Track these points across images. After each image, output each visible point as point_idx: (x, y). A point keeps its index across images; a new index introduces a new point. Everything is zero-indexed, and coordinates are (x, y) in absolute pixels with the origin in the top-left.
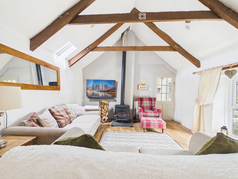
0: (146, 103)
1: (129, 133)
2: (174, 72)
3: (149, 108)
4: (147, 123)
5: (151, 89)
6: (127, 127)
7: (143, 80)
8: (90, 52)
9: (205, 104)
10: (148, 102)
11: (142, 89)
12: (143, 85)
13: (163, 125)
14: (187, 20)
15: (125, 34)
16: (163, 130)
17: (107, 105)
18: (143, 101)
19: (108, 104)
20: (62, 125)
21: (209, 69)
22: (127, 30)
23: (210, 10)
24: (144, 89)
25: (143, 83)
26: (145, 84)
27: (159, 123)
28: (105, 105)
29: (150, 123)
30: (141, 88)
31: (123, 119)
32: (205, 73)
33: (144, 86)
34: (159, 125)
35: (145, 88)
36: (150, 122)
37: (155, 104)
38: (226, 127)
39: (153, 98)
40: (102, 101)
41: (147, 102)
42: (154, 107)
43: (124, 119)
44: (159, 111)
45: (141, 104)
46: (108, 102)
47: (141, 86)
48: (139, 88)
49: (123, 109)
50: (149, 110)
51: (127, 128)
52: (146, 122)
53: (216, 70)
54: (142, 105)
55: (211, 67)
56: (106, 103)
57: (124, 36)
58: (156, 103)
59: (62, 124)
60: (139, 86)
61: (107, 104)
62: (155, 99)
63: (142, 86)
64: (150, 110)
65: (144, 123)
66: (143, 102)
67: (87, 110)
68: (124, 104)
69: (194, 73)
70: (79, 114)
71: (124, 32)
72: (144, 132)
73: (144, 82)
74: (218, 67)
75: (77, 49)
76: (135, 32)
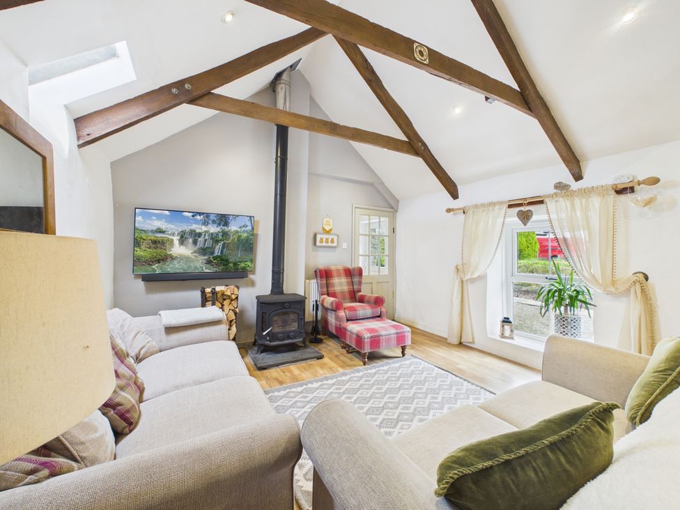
0: (340, 284)
1: (332, 379)
2: (393, 204)
3: (347, 296)
4: (372, 337)
5: (346, 244)
6: (310, 362)
7: (328, 220)
8: (185, 105)
9: (475, 276)
10: (344, 280)
11: (324, 244)
12: (328, 232)
13: (405, 336)
14: (489, 95)
15: (285, 77)
16: (403, 348)
17: (232, 300)
18: (332, 277)
19: (237, 298)
20: (128, 415)
21: (483, 205)
22: (291, 66)
23: (519, 90)
24: (330, 244)
25: (327, 228)
26: (332, 232)
27: (397, 333)
28: (225, 300)
29: (379, 336)
30: (321, 241)
31: (289, 338)
32: (473, 212)
33: (330, 237)
34: (397, 337)
35: (332, 241)
36: (378, 334)
37: (360, 283)
38: (508, 319)
39: (354, 269)
40: (218, 289)
41: (341, 280)
42: (360, 293)
43: (292, 339)
44: (379, 301)
45: (328, 286)
46: (236, 289)
47: (322, 236)
48: (318, 244)
49: (290, 308)
50: (349, 302)
51: (311, 364)
52: (369, 335)
53: (497, 207)
54: (330, 289)
55: (486, 201)
56: (228, 293)
57: (282, 81)
58: (364, 280)
59: (128, 411)
60: (319, 237)
61: (233, 297)
62: (360, 272)
63: (325, 237)
64: (352, 302)
65: (366, 340)
66: (332, 281)
67: (170, 330)
68: (282, 293)
69: (449, 210)
70: (142, 352)
71: (284, 71)
72: (364, 364)
73: (329, 225)
74: (501, 203)
75: (135, 79)
76: (310, 82)
